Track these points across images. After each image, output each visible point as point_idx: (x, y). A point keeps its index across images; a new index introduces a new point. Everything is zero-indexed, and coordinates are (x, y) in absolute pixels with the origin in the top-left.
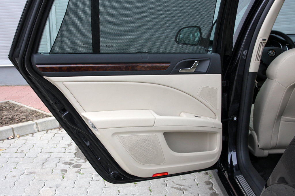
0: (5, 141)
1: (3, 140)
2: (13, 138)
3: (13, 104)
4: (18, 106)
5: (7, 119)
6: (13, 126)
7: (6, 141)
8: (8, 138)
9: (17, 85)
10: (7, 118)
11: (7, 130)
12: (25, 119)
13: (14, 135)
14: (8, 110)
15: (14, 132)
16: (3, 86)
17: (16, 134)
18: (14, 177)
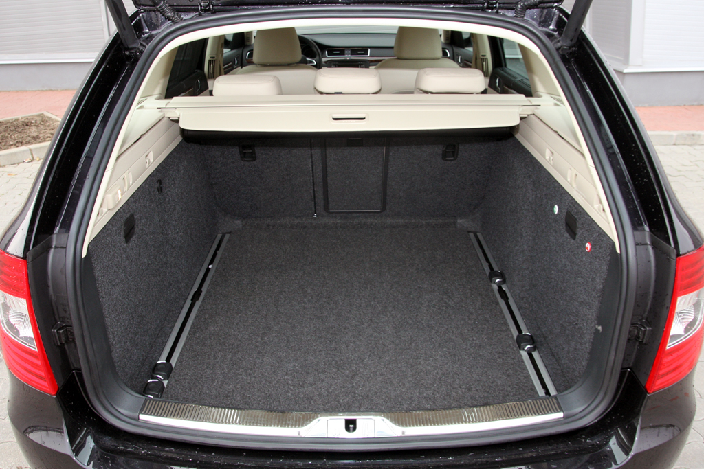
0: (20, 165)
1: (18, 164)
2: (32, 161)
3: (48, 117)
4: (52, 120)
5: (29, 138)
6: (32, 146)
7: (22, 164)
8: (24, 162)
9: (66, 90)
10: (29, 136)
11: (24, 151)
12: (50, 137)
13: (33, 158)
14: (37, 126)
15: (32, 154)
16: (47, 90)
17: (35, 156)
18: (16, 203)
